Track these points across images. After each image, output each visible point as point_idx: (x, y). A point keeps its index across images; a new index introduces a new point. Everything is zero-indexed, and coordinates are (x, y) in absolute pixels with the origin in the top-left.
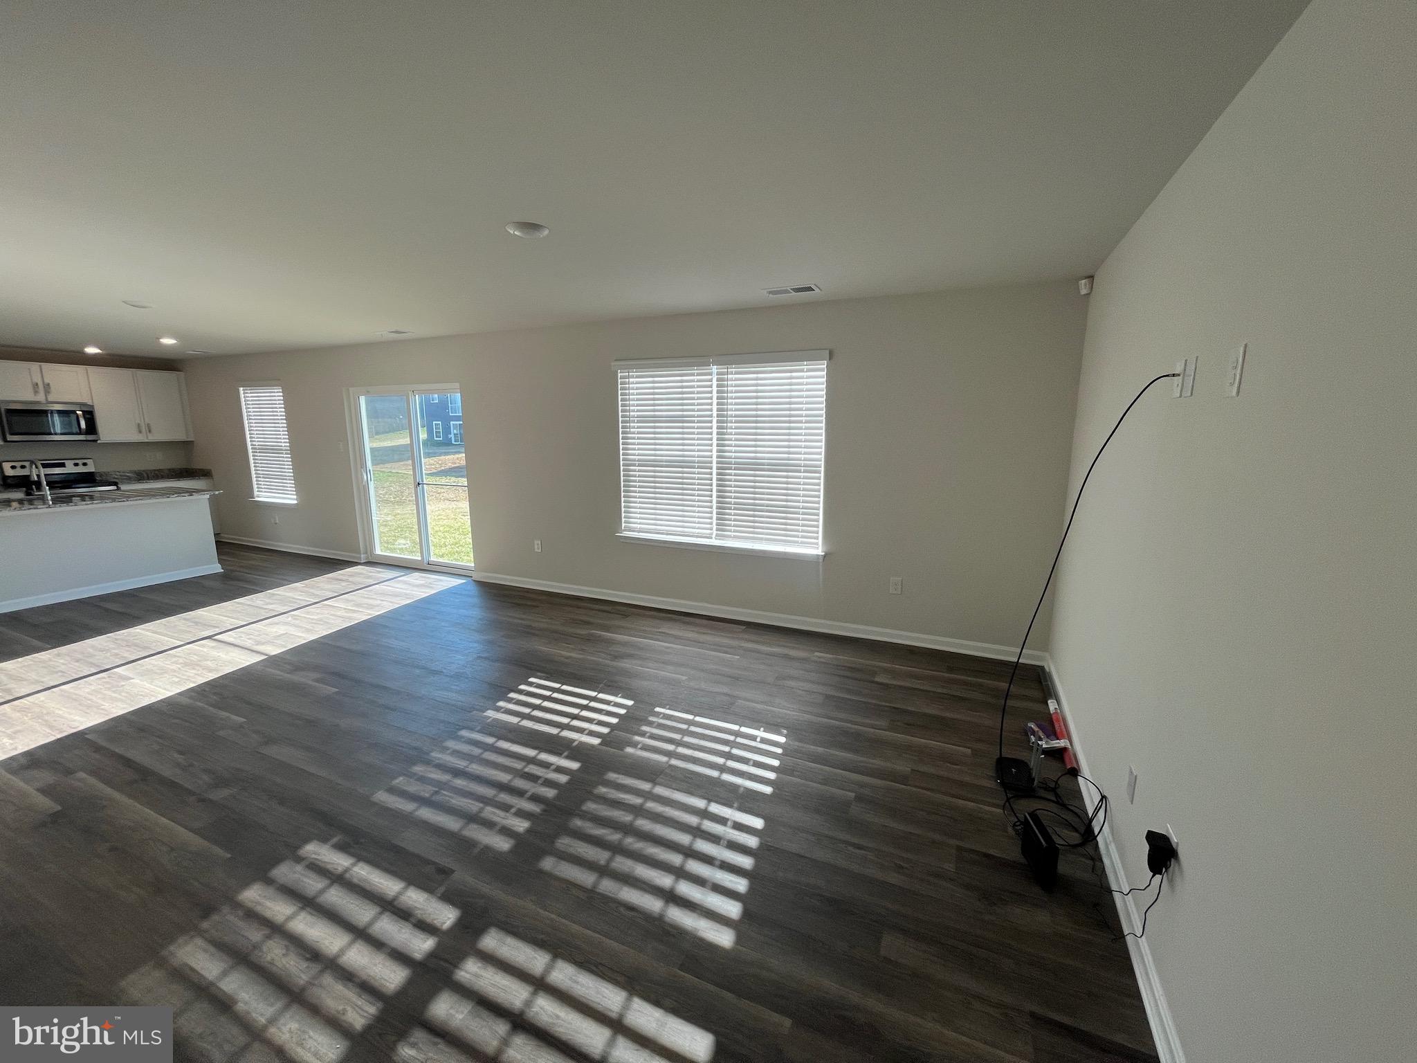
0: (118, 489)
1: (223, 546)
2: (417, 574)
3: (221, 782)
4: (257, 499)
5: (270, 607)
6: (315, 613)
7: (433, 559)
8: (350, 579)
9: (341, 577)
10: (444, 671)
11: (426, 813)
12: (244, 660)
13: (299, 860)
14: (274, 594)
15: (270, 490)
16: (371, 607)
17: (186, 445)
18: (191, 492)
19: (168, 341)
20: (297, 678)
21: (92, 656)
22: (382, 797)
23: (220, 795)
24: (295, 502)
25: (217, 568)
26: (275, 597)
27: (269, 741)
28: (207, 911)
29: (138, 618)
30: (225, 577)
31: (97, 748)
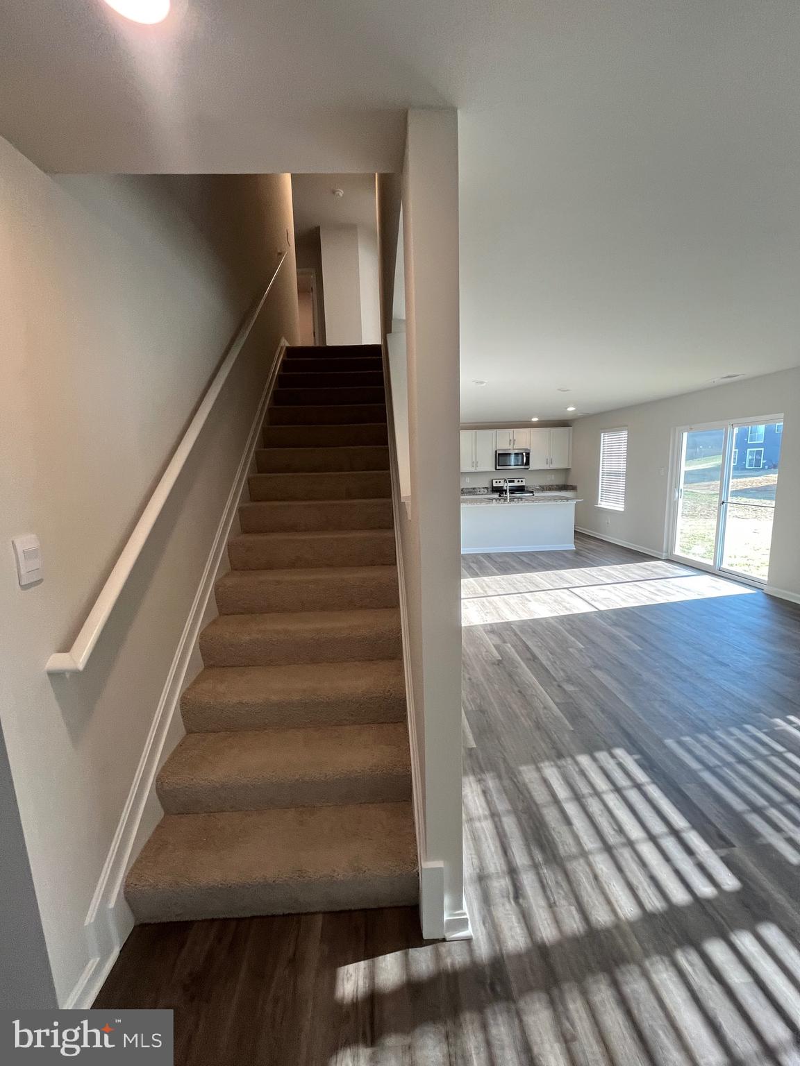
0: (533, 495)
1: (578, 535)
2: (707, 578)
3: (569, 680)
4: (599, 506)
5: (601, 578)
6: (627, 588)
7: (725, 566)
8: (654, 570)
9: (646, 567)
10: (730, 665)
11: (707, 777)
12: (585, 608)
13: (613, 756)
14: (602, 570)
15: (608, 500)
16: (668, 594)
17: (567, 470)
18: (567, 499)
19: (571, 409)
20: (615, 630)
21: (515, 584)
22: (670, 742)
23: (569, 688)
24: (623, 510)
25: (572, 547)
26: (604, 572)
27: (597, 667)
28: (560, 756)
29: (534, 568)
30: (577, 553)
31: (516, 634)
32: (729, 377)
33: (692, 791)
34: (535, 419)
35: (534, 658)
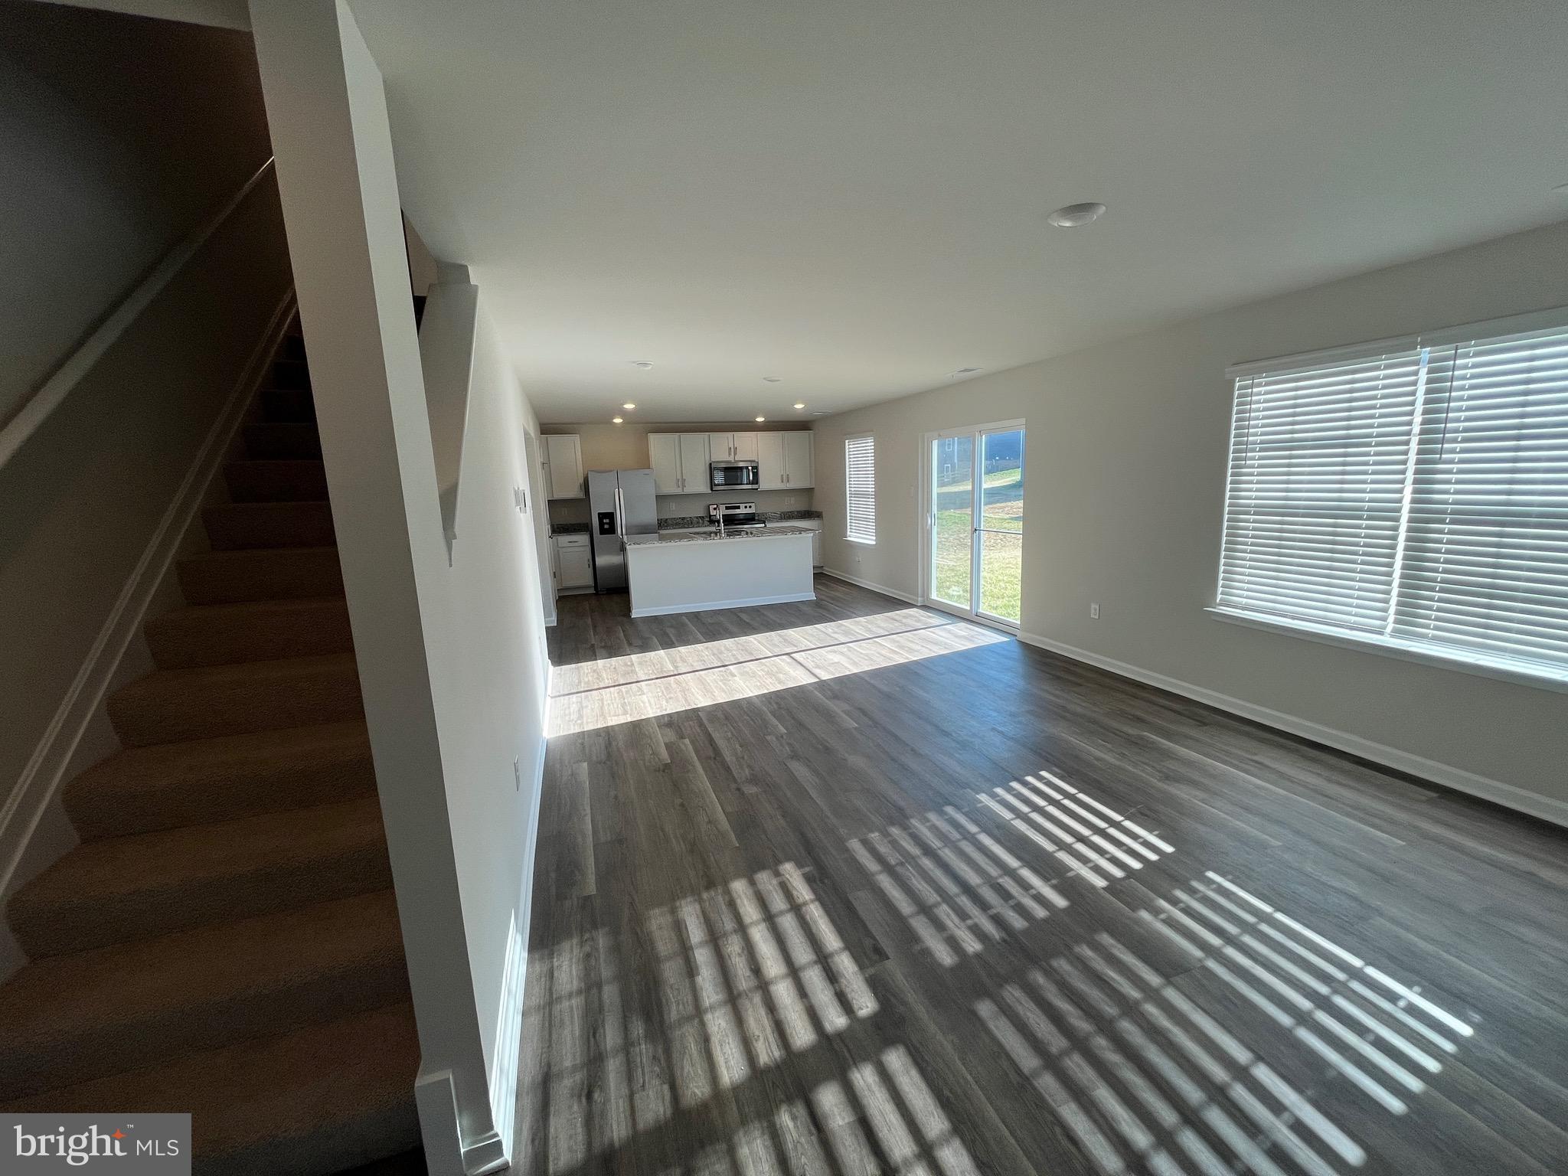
0: (765, 526)
1: (821, 577)
2: (963, 625)
3: (754, 780)
4: (849, 539)
5: (836, 636)
6: (864, 648)
7: (984, 609)
8: (904, 621)
9: (897, 617)
10: (954, 735)
11: (885, 882)
12: (802, 679)
13: (777, 874)
14: (842, 625)
15: (858, 531)
16: (911, 650)
17: (809, 492)
18: (801, 531)
19: (799, 406)
20: (831, 705)
21: (721, 653)
22: (855, 845)
23: (751, 790)
24: (874, 543)
25: (812, 596)
26: (843, 628)
27: (795, 756)
28: (710, 885)
29: (754, 629)
30: (817, 604)
31: (701, 724)
32: (966, 370)
33: (862, 901)
34: (760, 419)
35: (717, 752)
